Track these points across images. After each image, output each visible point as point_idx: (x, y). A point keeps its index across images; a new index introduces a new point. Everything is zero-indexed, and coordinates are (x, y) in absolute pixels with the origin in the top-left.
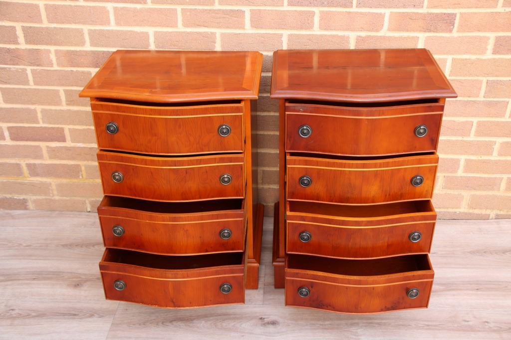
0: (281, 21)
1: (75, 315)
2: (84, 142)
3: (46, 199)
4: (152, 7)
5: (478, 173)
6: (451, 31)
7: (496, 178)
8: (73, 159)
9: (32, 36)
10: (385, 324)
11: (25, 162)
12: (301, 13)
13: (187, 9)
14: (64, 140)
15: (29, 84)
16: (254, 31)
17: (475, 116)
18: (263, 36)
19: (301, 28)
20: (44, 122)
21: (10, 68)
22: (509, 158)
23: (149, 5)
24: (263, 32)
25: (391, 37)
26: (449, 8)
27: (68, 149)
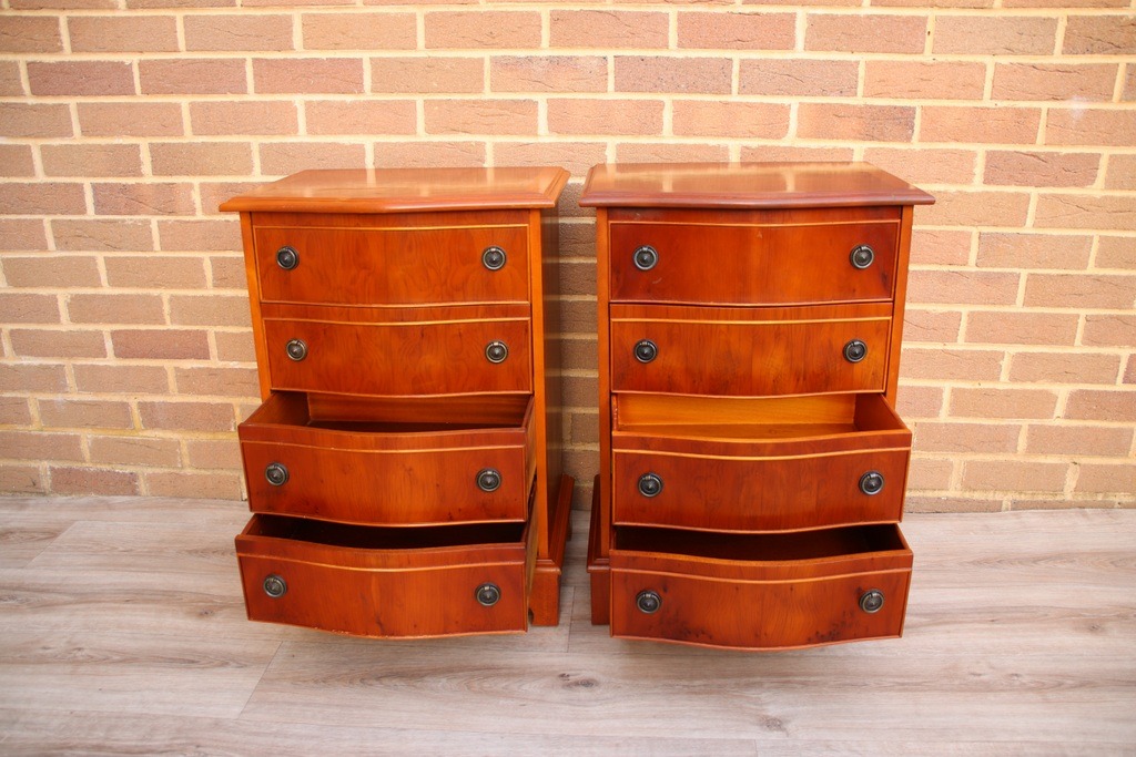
0: (604, 120)
1: (193, 662)
2: (241, 360)
3: (170, 474)
4: (371, 98)
5: (976, 416)
6: (908, 139)
7: (1008, 426)
8: (221, 392)
9: (166, 160)
10: (815, 684)
11: (137, 401)
12: (639, 104)
13: (433, 101)
14: (206, 356)
15: (152, 250)
16: (555, 139)
17: (963, 302)
18: (569, 147)
19: (640, 133)
20: (173, 321)
21: (124, 221)
22: (1029, 386)
23: (368, 96)
24: (571, 139)
25: (803, 149)
26: (902, 97)
27: (212, 373)
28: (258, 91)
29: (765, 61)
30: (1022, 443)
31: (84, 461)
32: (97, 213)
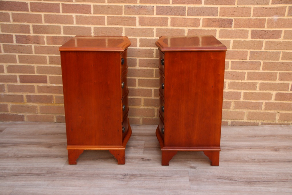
0: (153, 22)
2: (56, 84)
3: (34, 115)
4: (93, 15)
5: (250, 100)
6: (231, 27)
7: (259, 102)
8: (50, 92)
9: (37, 29)
11: (26, 95)
12: (162, 18)
13: (109, 16)
14: (46, 82)
15: (32, 53)
16: (140, 27)
17: (246, 69)
18: (144, 29)
19: (162, 26)
20: (37, 73)
21: (24, 45)
22: (265, 92)
23: (92, 14)
24: (145, 27)
25: (204, 30)
26: (229, 16)
27: (48, 87)
28: (63, 12)
29: (194, 7)
30: (263, 107)
31: (8, 112)
32: (17, 43)
